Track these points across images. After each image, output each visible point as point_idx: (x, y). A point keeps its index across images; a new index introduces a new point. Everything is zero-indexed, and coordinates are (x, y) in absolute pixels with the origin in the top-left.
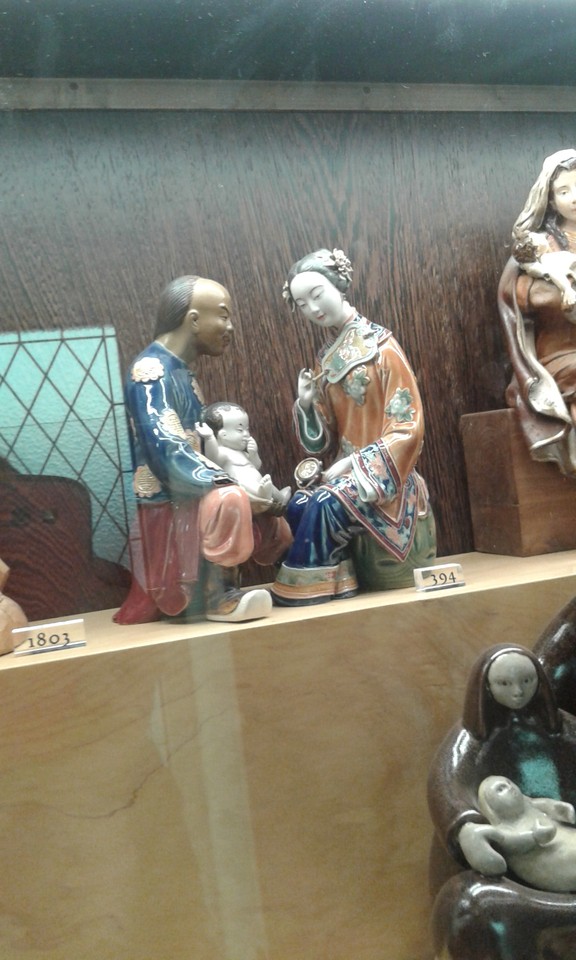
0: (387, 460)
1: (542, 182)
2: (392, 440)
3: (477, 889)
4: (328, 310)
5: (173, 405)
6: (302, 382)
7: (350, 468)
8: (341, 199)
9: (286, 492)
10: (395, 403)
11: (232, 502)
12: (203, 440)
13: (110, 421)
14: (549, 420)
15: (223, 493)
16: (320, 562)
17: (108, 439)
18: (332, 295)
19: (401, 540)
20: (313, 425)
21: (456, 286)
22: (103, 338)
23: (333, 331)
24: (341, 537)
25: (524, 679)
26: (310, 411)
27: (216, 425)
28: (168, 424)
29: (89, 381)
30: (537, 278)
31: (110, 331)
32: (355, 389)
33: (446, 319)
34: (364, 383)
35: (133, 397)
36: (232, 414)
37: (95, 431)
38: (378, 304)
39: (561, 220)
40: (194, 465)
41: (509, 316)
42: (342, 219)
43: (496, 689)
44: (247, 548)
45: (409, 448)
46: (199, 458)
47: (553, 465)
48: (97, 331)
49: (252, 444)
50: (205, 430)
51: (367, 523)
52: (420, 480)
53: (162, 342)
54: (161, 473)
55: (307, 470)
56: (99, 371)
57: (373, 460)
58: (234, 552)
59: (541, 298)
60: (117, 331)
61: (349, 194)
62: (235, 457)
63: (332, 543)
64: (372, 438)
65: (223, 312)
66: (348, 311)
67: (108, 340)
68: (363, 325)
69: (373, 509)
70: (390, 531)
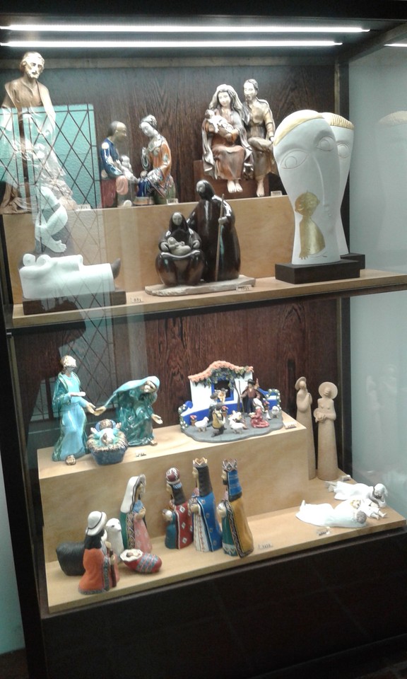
0: (161, 172)
1: (215, 95)
2: (163, 167)
3: (163, 253)
4: (149, 132)
5: (111, 155)
6: (143, 151)
7: (153, 174)
8: (162, 94)
9: (139, 180)
10: (165, 157)
11: (123, 180)
12: (118, 164)
13: (90, 155)
14: (209, 164)
15: (121, 177)
16: (144, 196)
17: (88, 164)
18: (151, 129)
19: (164, 192)
20: (146, 162)
21: (195, 121)
22: (88, 111)
23: (152, 137)
24: (150, 191)
25: (179, 219)
26: (145, 159)
27: (121, 161)
28: (109, 160)
29: (80, 133)
30: (210, 124)
31: (91, 107)
32: (156, 153)
33: (192, 132)
34: (157, 151)
35: (100, 153)
36: (125, 158)
37: (82, 159)
38: (172, 126)
39: (221, 106)
40: (115, 170)
41: (204, 133)
42: (162, 100)
43: (174, 221)
44: (126, 191)
45: (167, 169)
46: (116, 168)
47: (211, 177)
48: (84, 107)
49: (130, 166)
50: (118, 162)
51: (156, 187)
52: (171, 177)
53: (109, 139)
54: (108, 172)
55: (143, 174)
56: (85, 129)
57: (158, 171)
58: (123, 191)
59: (211, 130)
60: (94, 108)
61: (165, 92)
62: (126, 169)
63: (147, 192)
64: (159, 166)
65: (124, 132)
66: (155, 132)
67: (90, 112)
68: (159, 136)
69: (158, 184)
70: (161, 190)
